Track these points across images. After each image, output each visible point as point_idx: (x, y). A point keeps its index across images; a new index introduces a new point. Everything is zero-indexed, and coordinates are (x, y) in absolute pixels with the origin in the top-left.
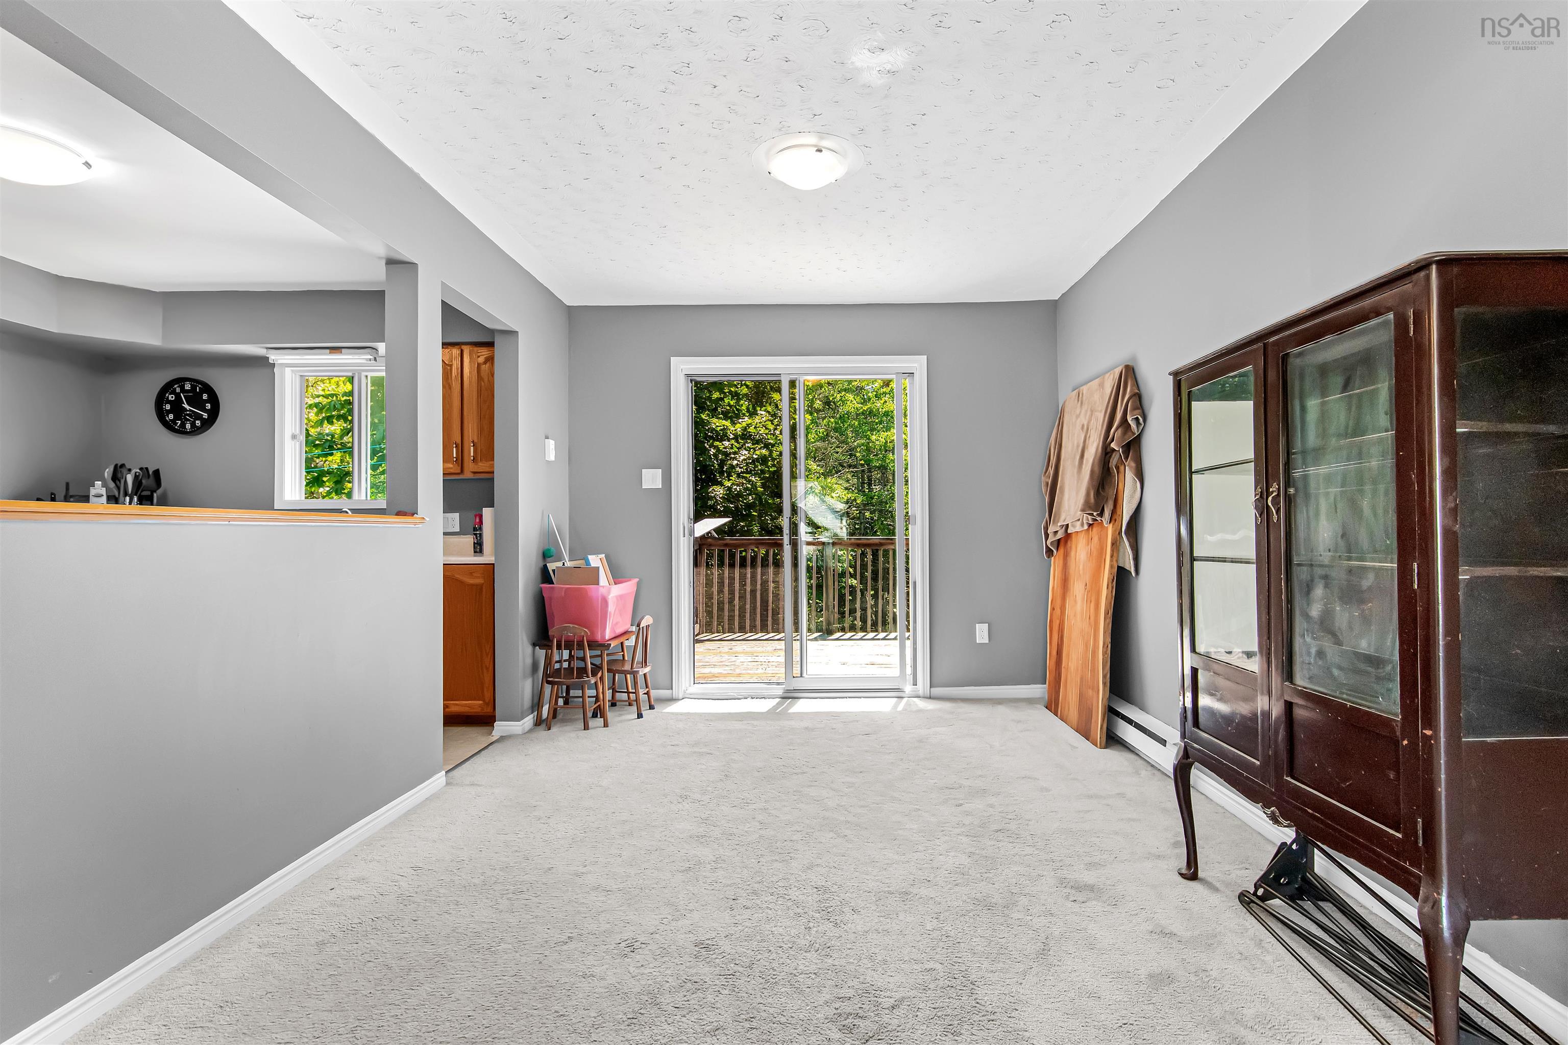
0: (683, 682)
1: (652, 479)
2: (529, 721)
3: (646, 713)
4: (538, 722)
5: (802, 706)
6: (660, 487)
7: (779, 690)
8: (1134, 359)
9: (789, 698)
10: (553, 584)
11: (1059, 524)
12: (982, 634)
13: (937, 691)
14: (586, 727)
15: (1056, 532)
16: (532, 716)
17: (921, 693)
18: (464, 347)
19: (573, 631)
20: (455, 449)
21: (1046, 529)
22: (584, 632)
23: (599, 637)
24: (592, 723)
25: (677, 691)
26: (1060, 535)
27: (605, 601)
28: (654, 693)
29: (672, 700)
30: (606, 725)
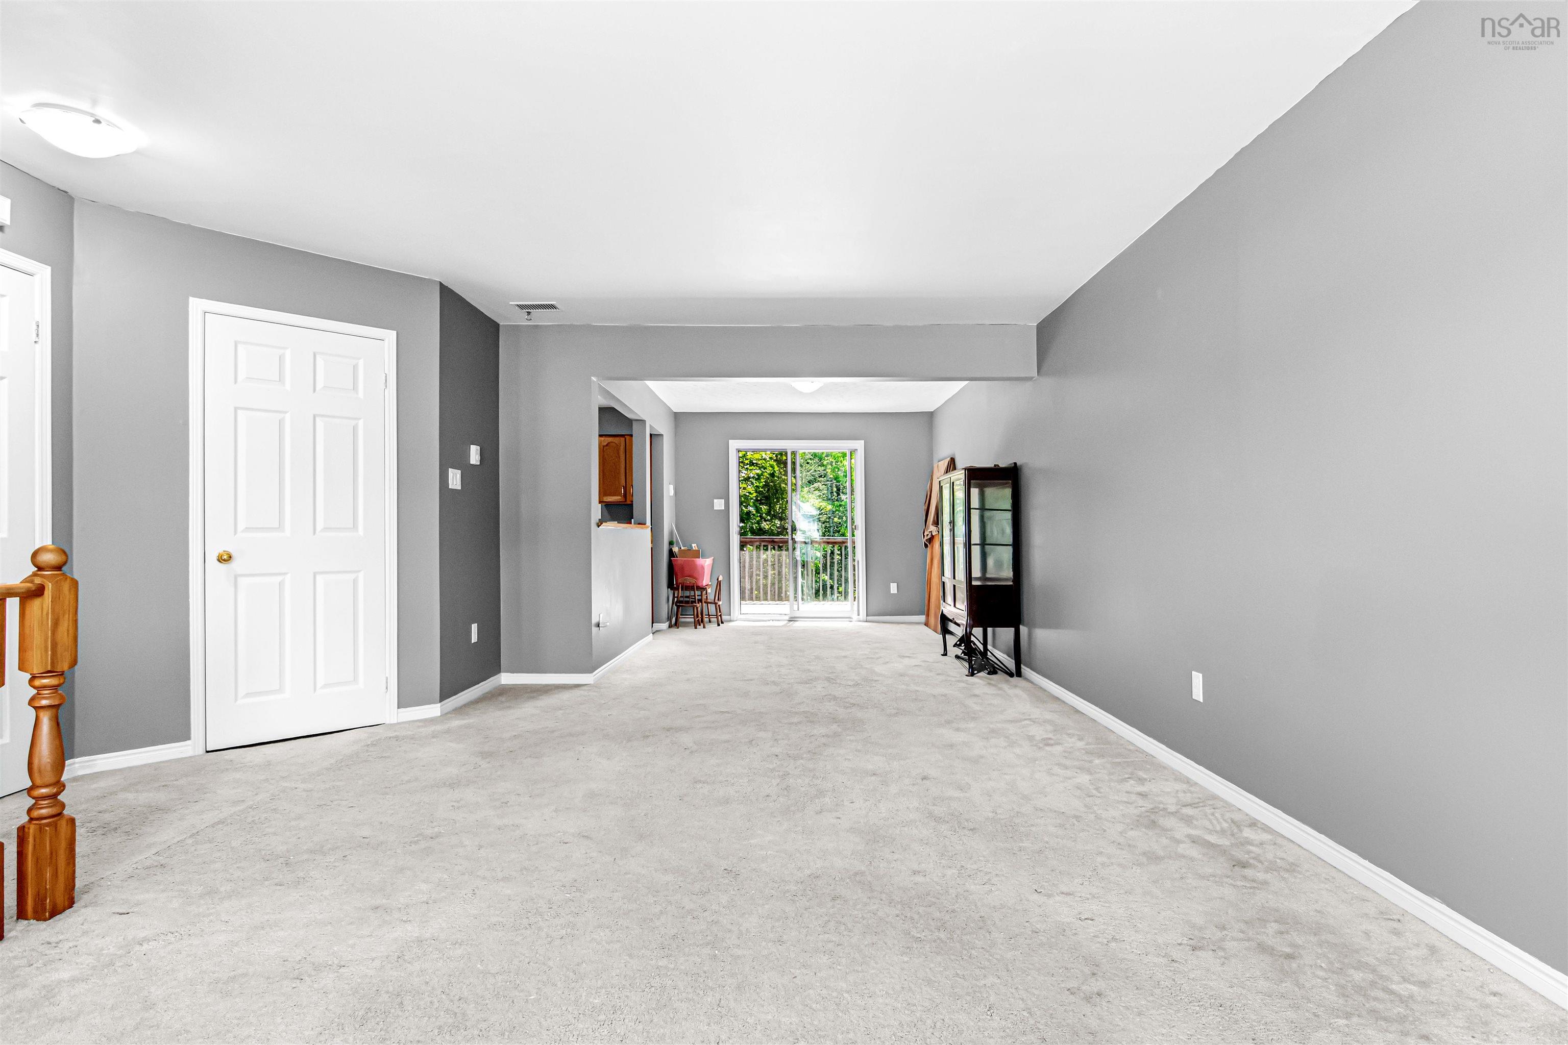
0: (735, 613)
1: (719, 504)
2: (667, 624)
3: (721, 624)
4: (670, 626)
5: (797, 624)
6: (724, 509)
7: (787, 618)
8: (954, 455)
9: (792, 621)
10: (677, 557)
11: (929, 531)
12: (894, 588)
13: (870, 618)
14: (696, 628)
15: (927, 535)
16: (667, 623)
17: (862, 620)
18: (626, 437)
19: (689, 581)
20: (623, 490)
21: (924, 533)
22: (693, 581)
23: (700, 585)
24: (698, 627)
25: (733, 616)
26: (929, 537)
27: (703, 567)
28: (724, 617)
29: (730, 621)
30: (704, 627)
